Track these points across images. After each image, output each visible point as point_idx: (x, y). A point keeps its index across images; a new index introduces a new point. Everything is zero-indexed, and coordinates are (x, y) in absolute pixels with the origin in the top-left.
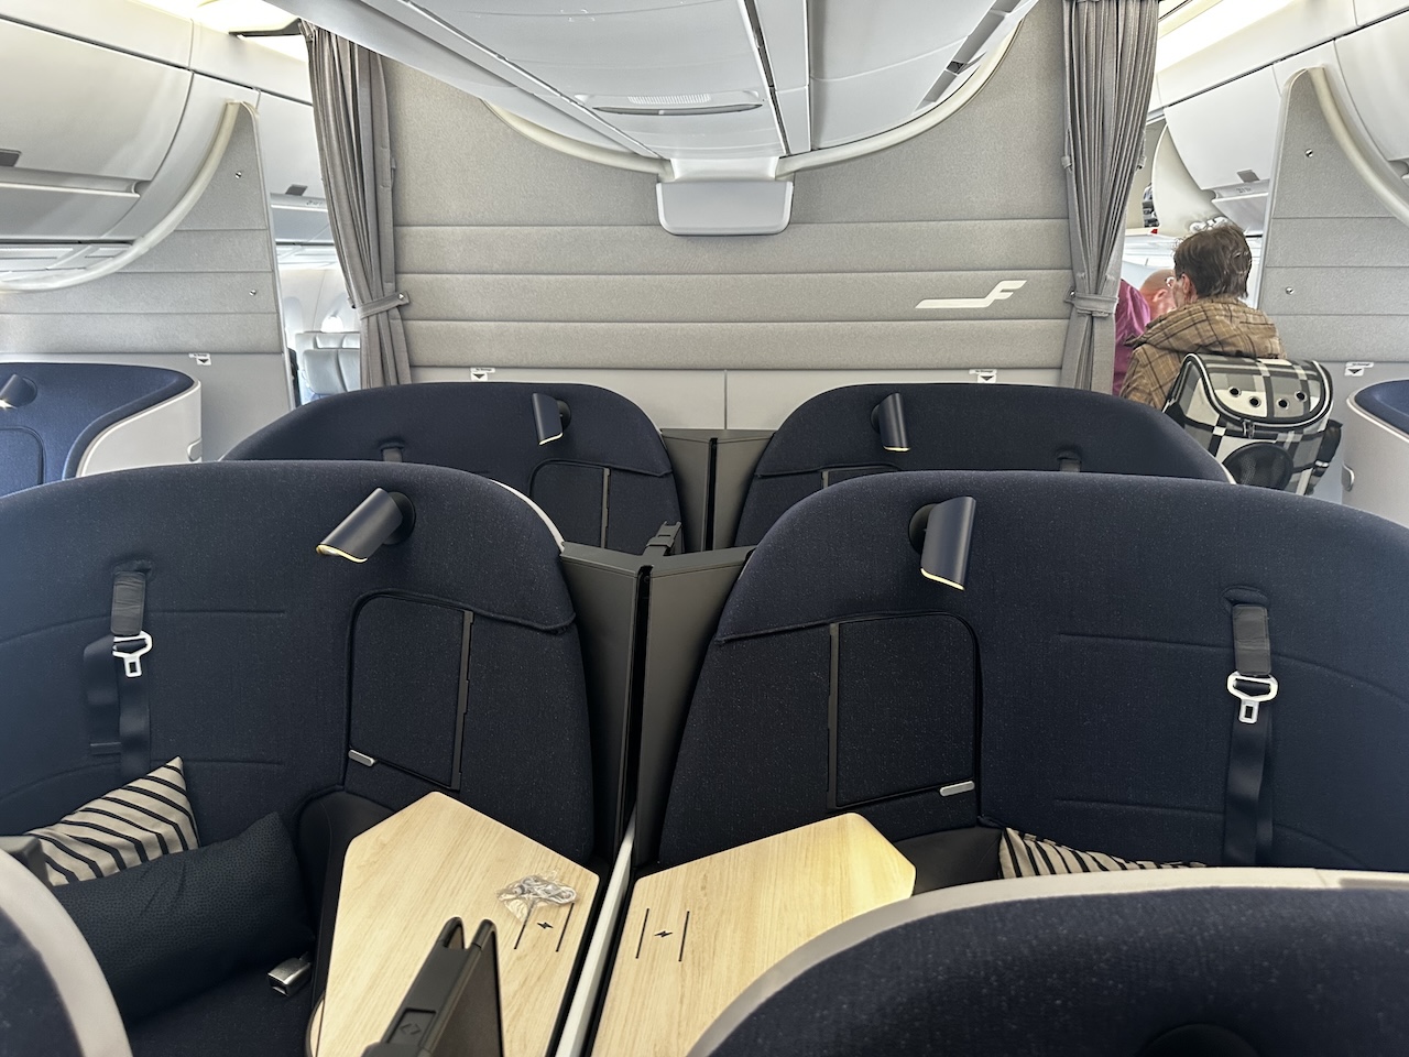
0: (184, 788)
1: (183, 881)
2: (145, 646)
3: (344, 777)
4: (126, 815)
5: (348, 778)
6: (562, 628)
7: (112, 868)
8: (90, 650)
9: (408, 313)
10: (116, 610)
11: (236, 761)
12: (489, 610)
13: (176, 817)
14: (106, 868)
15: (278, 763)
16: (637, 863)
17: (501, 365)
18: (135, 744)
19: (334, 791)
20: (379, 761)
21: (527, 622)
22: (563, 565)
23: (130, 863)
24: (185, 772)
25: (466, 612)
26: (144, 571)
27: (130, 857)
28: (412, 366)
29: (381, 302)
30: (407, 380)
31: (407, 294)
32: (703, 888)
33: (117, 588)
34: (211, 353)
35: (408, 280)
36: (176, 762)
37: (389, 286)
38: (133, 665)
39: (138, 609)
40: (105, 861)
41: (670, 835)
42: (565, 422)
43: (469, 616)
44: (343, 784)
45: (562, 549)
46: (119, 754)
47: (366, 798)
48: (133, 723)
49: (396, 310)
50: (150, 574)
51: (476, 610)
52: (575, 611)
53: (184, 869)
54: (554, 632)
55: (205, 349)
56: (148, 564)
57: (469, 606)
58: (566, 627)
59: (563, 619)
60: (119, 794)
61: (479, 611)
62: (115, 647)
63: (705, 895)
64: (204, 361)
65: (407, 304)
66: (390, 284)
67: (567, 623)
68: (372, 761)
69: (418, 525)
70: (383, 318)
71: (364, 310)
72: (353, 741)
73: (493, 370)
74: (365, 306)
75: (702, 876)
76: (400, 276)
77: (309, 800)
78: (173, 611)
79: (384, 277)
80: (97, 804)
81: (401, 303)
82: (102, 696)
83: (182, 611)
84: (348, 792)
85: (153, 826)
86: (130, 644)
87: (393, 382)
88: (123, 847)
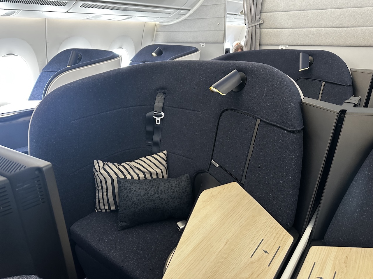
0: (166, 160)
1: (159, 187)
2: (162, 116)
3: (209, 169)
4: (149, 164)
5: (210, 169)
6: (297, 131)
7: (143, 178)
8: (148, 114)
9: (262, 26)
10: (156, 104)
11: (180, 156)
12: (267, 119)
13: (162, 167)
14: (141, 178)
15: (192, 159)
16: (312, 238)
17: (290, 44)
18: (156, 144)
19: (205, 172)
20: (220, 166)
21: (281, 126)
22: (302, 105)
23: (148, 178)
24: (167, 156)
25: (258, 119)
26: (165, 93)
27: (148, 176)
28: (260, 45)
29: (254, 22)
30: (258, 48)
31: (263, 20)
32: (345, 262)
33: (157, 97)
34: (205, 43)
35: (264, 15)
36: (165, 152)
37: (258, 17)
38: (158, 121)
39: (161, 105)
40: (141, 175)
41: (331, 232)
42: (311, 64)
43: (258, 121)
44: (208, 171)
45: (303, 99)
46: (152, 146)
47: (214, 177)
48: (156, 138)
49: (259, 25)
50: (166, 95)
51: (261, 118)
52: (303, 125)
53: (160, 184)
54: (293, 132)
55: (204, 42)
56: (166, 91)
57: (259, 117)
58: (299, 131)
59: (298, 127)
60: (149, 157)
61: (263, 119)
62: (154, 115)
63: (346, 267)
64: (203, 45)
65: (262, 23)
66: (258, 16)
67: (300, 129)
68: (218, 165)
69: (247, 85)
70: (254, 28)
71: (248, 25)
72: (213, 157)
73: (287, 46)
74: (249, 24)
75: (345, 256)
76: (261, 14)
77: (198, 173)
78: (171, 107)
79: (256, 14)
80: (143, 159)
81: (261, 23)
82: (150, 128)
83: (173, 107)
84: (209, 174)
85: (156, 169)
86: (158, 115)
87: (253, 49)
88: (147, 173)
